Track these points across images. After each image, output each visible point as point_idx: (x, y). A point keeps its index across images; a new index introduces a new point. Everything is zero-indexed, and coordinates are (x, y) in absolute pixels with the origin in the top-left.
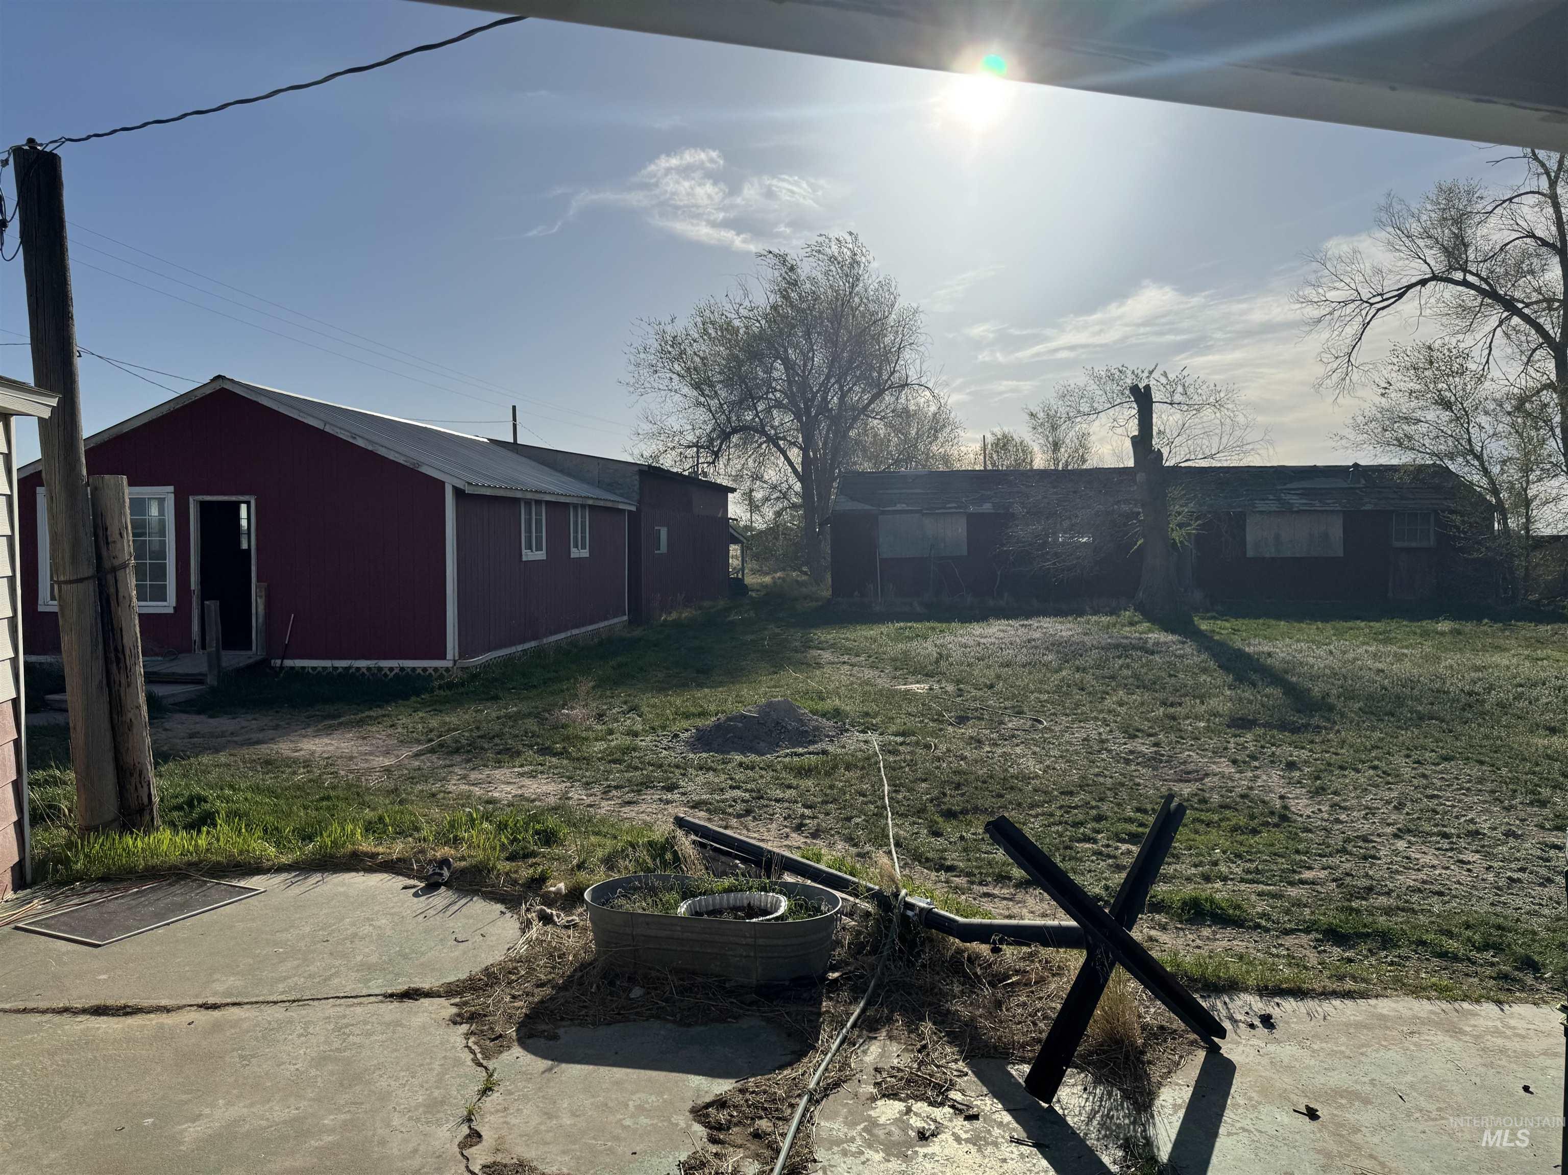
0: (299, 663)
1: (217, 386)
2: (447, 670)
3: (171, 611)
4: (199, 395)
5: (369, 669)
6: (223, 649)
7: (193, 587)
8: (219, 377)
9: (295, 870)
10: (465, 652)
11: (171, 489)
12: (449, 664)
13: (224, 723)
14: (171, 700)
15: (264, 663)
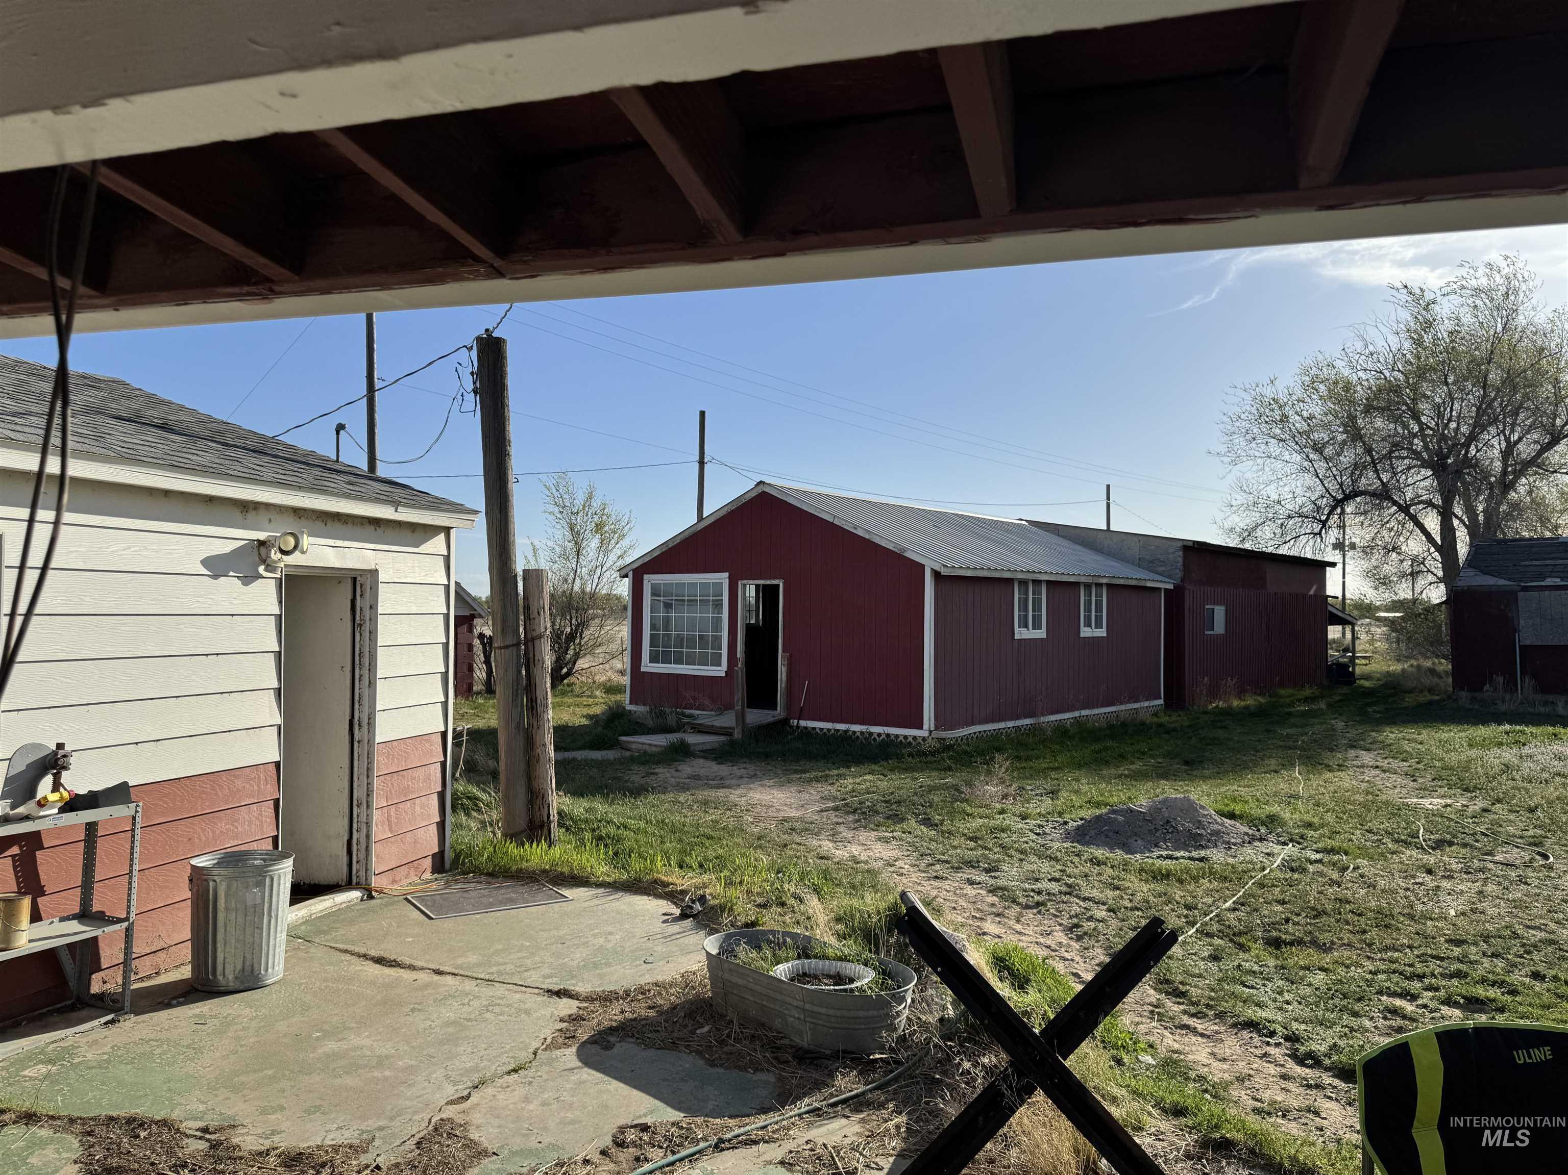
0: (811, 724)
1: (760, 489)
2: (924, 739)
3: (723, 674)
4: (748, 497)
5: (862, 733)
6: (748, 707)
7: (738, 656)
8: (761, 482)
9: (609, 888)
10: (941, 722)
11: (727, 575)
12: (926, 734)
13: (723, 770)
14: (700, 748)
15: (785, 722)
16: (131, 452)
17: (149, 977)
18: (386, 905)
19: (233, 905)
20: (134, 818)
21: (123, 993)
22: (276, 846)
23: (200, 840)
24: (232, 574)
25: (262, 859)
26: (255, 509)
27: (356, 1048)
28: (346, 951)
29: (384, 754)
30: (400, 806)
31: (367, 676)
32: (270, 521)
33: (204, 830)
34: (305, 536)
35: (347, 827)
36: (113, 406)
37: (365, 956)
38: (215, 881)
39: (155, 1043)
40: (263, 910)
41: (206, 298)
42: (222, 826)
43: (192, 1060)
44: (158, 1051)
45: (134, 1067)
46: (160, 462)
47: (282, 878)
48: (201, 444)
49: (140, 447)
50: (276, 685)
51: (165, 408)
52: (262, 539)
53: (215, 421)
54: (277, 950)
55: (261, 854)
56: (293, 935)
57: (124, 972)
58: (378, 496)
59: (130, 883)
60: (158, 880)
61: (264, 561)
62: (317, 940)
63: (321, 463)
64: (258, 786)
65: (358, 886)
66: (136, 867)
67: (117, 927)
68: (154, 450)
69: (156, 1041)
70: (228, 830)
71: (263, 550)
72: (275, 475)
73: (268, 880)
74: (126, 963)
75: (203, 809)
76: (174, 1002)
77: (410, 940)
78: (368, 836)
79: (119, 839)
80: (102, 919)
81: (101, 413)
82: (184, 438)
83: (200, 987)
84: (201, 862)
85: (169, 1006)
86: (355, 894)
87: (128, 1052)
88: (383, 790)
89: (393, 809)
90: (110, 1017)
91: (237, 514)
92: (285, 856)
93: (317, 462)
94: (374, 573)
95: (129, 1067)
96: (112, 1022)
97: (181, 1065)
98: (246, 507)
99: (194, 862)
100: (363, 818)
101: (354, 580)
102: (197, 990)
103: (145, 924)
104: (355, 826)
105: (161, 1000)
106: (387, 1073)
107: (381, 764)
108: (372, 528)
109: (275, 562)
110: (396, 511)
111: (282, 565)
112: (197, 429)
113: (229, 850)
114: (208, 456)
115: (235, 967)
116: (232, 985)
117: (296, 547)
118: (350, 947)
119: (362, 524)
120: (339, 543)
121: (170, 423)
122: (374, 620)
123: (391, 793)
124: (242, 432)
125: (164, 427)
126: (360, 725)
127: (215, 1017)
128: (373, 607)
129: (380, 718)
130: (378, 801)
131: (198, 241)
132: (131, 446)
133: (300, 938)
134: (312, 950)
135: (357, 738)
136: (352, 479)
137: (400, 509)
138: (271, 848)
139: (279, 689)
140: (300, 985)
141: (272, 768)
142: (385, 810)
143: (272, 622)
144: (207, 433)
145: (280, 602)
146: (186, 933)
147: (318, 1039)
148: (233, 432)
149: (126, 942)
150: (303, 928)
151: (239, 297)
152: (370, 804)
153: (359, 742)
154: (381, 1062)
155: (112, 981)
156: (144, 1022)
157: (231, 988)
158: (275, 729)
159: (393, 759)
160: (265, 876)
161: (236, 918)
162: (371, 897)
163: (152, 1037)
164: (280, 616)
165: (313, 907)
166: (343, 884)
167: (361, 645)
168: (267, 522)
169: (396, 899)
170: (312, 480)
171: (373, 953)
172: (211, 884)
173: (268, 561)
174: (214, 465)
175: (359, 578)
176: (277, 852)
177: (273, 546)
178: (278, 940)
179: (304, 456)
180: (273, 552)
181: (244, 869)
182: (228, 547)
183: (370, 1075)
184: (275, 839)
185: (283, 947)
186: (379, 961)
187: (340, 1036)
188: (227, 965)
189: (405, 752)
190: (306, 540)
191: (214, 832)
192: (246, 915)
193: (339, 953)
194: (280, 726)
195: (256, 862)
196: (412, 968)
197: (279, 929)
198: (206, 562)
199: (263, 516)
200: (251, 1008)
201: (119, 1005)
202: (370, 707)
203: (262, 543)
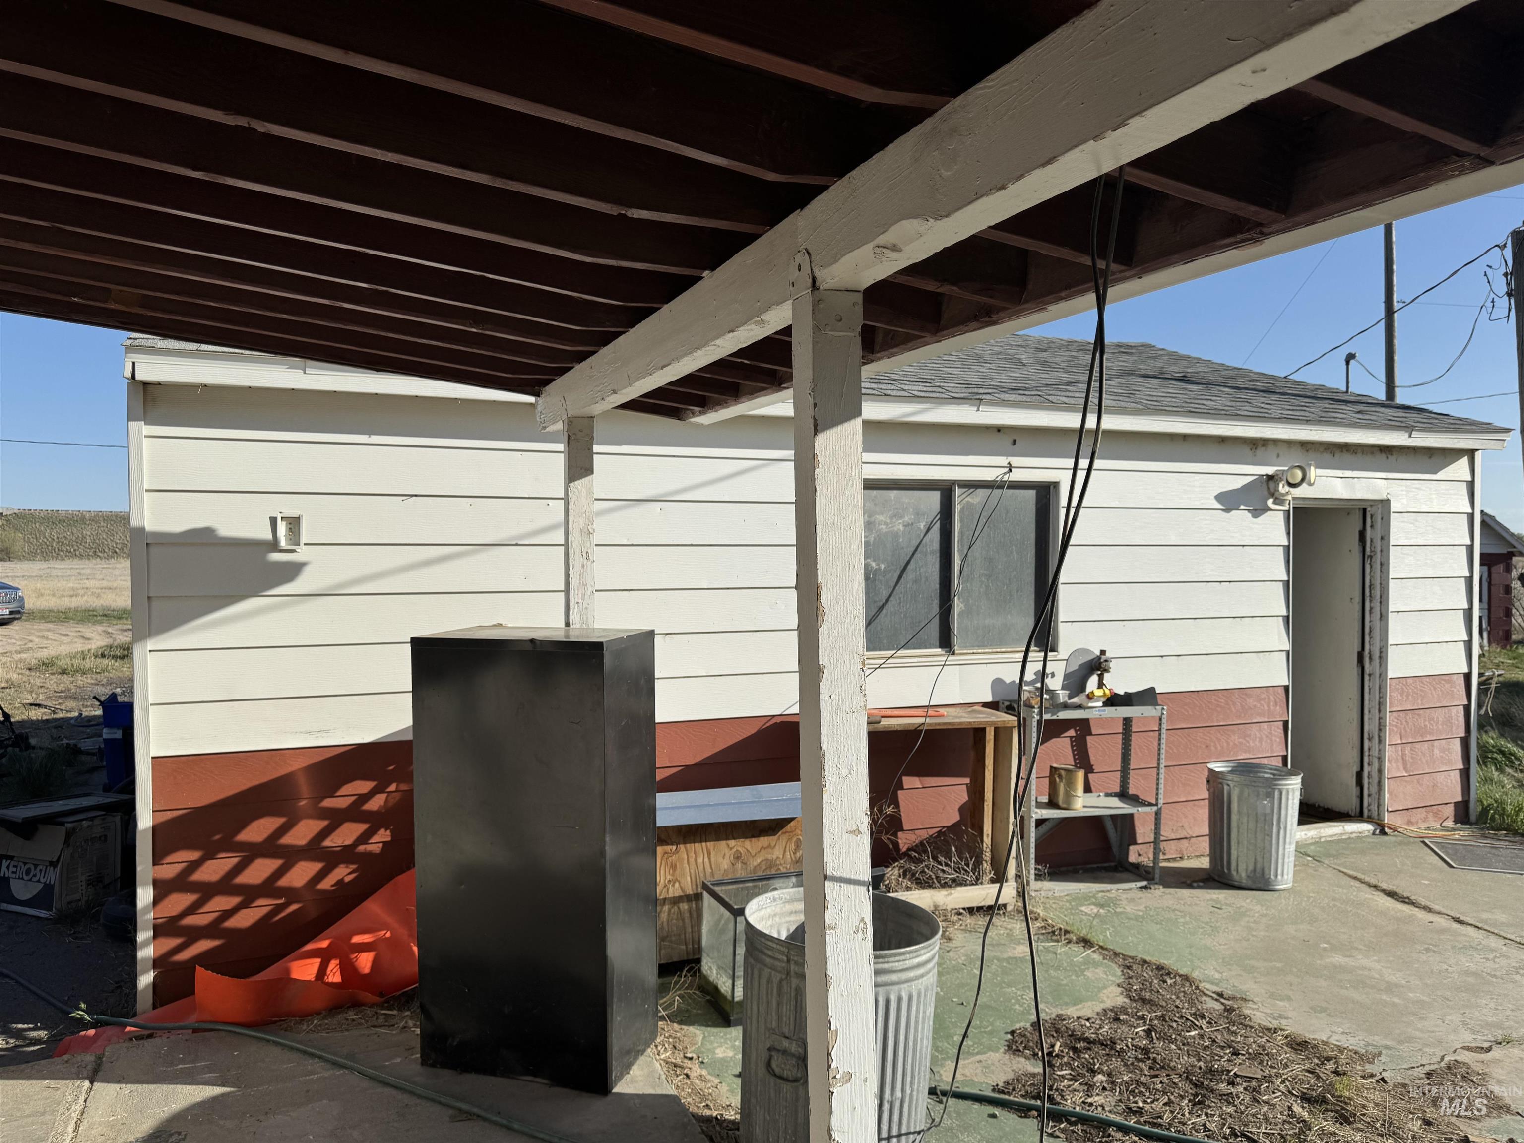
16: (1155, 403)
17: (1174, 859)
18: (1400, 844)
19: (1245, 810)
20: (1160, 719)
21: (1153, 867)
22: (1285, 763)
23: (1216, 748)
24: (1242, 507)
25: (1271, 774)
26: (1264, 445)
27: (1364, 968)
28: (1355, 878)
29: (1397, 689)
30: (1417, 746)
31: (1378, 609)
32: (1278, 456)
33: (1219, 740)
34: (1312, 468)
35: (1358, 760)
36: (1141, 367)
37: (1375, 886)
38: (1228, 785)
39: (1180, 914)
40: (1272, 819)
41: (1206, 254)
42: (1235, 738)
43: (1210, 935)
44: (1182, 920)
45: (1162, 928)
46: (1179, 409)
47: (1291, 794)
48: (1215, 390)
49: (1163, 399)
50: (1285, 613)
51: (1185, 363)
52: (1270, 473)
53: (1228, 368)
54: (1286, 860)
55: (1271, 769)
56: (1302, 851)
57: (1155, 849)
58: (1390, 423)
59: (1158, 774)
60: (1181, 777)
61: (1272, 495)
62: (1326, 862)
63: (1330, 395)
64: (1268, 707)
65: (1369, 820)
66: (1163, 763)
67: (1147, 809)
68: (1173, 400)
69: (1180, 912)
70: (1241, 743)
71: (1272, 484)
72: (1282, 412)
73: (1277, 793)
74: (1156, 842)
75: (1218, 721)
76: (1195, 884)
77: (1426, 882)
78: (1380, 771)
79: (1149, 737)
80: (1135, 800)
81: (1132, 374)
82: (1200, 387)
83: (1216, 878)
84: (1218, 767)
85: (1190, 886)
86: (1366, 827)
87: (1157, 915)
88: (1396, 726)
89: (1408, 748)
90: (1144, 883)
91: (1246, 450)
92: (1293, 773)
93: (1325, 395)
94: (1386, 503)
95: (1159, 926)
96: (1146, 887)
97: (1200, 937)
98: (1256, 444)
99: (1211, 766)
100: (1375, 752)
101: (1365, 510)
102: (1214, 880)
103: (1171, 813)
104: (1366, 759)
105: (1184, 880)
106: (1396, 1000)
107: (1394, 701)
108: (1384, 456)
109: (1283, 495)
110: (1410, 436)
111: (1290, 497)
112: (1211, 377)
113: (1241, 761)
114: (1221, 400)
115: (1247, 866)
116: (1245, 882)
117: (1303, 480)
118: (1360, 876)
119: (1372, 453)
120: (1348, 473)
121: (1189, 375)
122: (1385, 551)
123: (1406, 731)
124: (1252, 375)
125: (1184, 379)
126: (1371, 658)
127: (1230, 905)
128: (1385, 538)
129: (1392, 653)
130: (1390, 738)
131: (1201, 206)
132: (1155, 399)
133: (1309, 856)
134: (1321, 869)
135: (1367, 670)
136: (1361, 407)
137: (1414, 434)
138: (1281, 765)
139: (1288, 617)
140: (1309, 898)
141: (1282, 692)
142: (1399, 747)
143: (1280, 553)
144: (1221, 380)
145: (1288, 534)
146: (1206, 830)
147: (1325, 949)
148: (1243, 376)
149: (1156, 824)
150: (1312, 847)
151: (1235, 245)
152: (1382, 738)
153: (1370, 675)
154: (1390, 988)
155: (1145, 855)
156: (1170, 894)
157: (1243, 885)
158: (1284, 654)
159: (1407, 696)
160: (1274, 789)
161: (1248, 822)
162: (1383, 832)
163: (1177, 907)
164: (1289, 546)
165: (1322, 831)
166: (1353, 814)
167: (1371, 577)
168: (1275, 456)
169: (1412, 840)
170: (1319, 413)
171: (1384, 886)
172: (1226, 787)
173: (1277, 494)
174: (1227, 408)
175: (1369, 509)
176: (1286, 768)
177: (1281, 480)
178: (1287, 851)
179: (1312, 391)
180: (1281, 485)
181: (1255, 779)
182: (1238, 483)
183: (1378, 996)
184: (1285, 758)
185: (1292, 859)
186: (1391, 894)
187: (1348, 953)
188: (1240, 864)
189: (1421, 690)
190: (1313, 473)
191: (1228, 743)
192: (1257, 821)
193: (1349, 879)
194: (1288, 652)
195: (1266, 776)
196: (1428, 910)
197: (1288, 840)
198: (1220, 497)
199: (1272, 451)
200: (1262, 906)
201: (1151, 876)
202: (1381, 640)
203: (1270, 478)
